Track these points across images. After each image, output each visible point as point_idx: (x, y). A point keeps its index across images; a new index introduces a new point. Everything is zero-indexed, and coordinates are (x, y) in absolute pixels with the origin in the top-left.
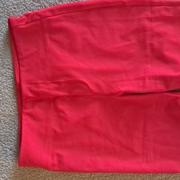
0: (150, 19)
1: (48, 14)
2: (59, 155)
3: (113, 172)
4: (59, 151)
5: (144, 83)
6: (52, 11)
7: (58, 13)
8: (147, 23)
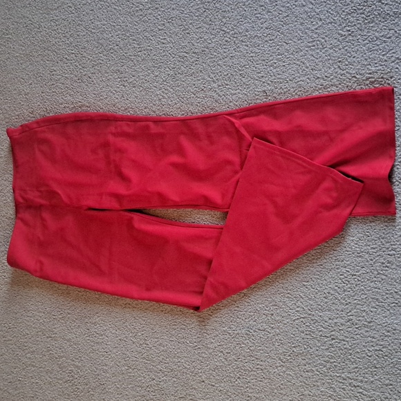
0: (114, 134)
1: (35, 126)
2: (41, 263)
3: (80, 287)
4: (42, 259)
5: (101, 198)
6: (37, 122)
7: (42, 125)
8: (111, 138)
